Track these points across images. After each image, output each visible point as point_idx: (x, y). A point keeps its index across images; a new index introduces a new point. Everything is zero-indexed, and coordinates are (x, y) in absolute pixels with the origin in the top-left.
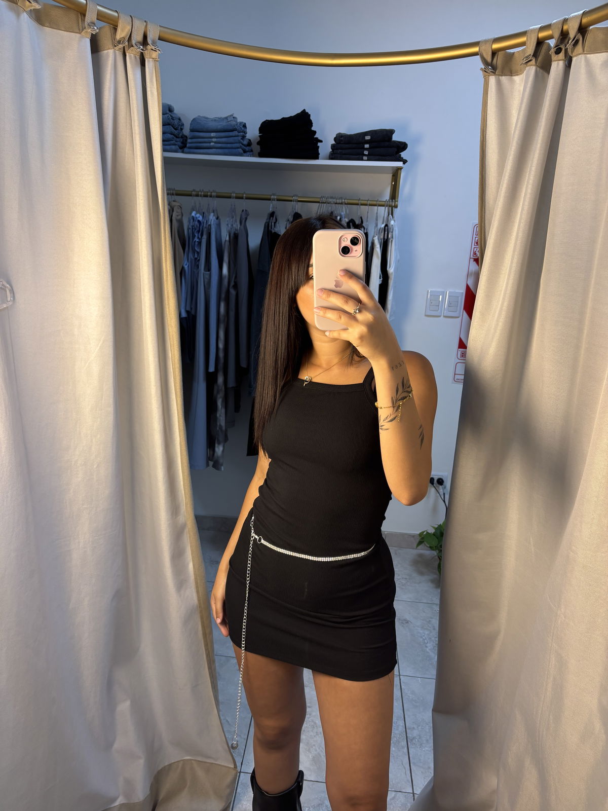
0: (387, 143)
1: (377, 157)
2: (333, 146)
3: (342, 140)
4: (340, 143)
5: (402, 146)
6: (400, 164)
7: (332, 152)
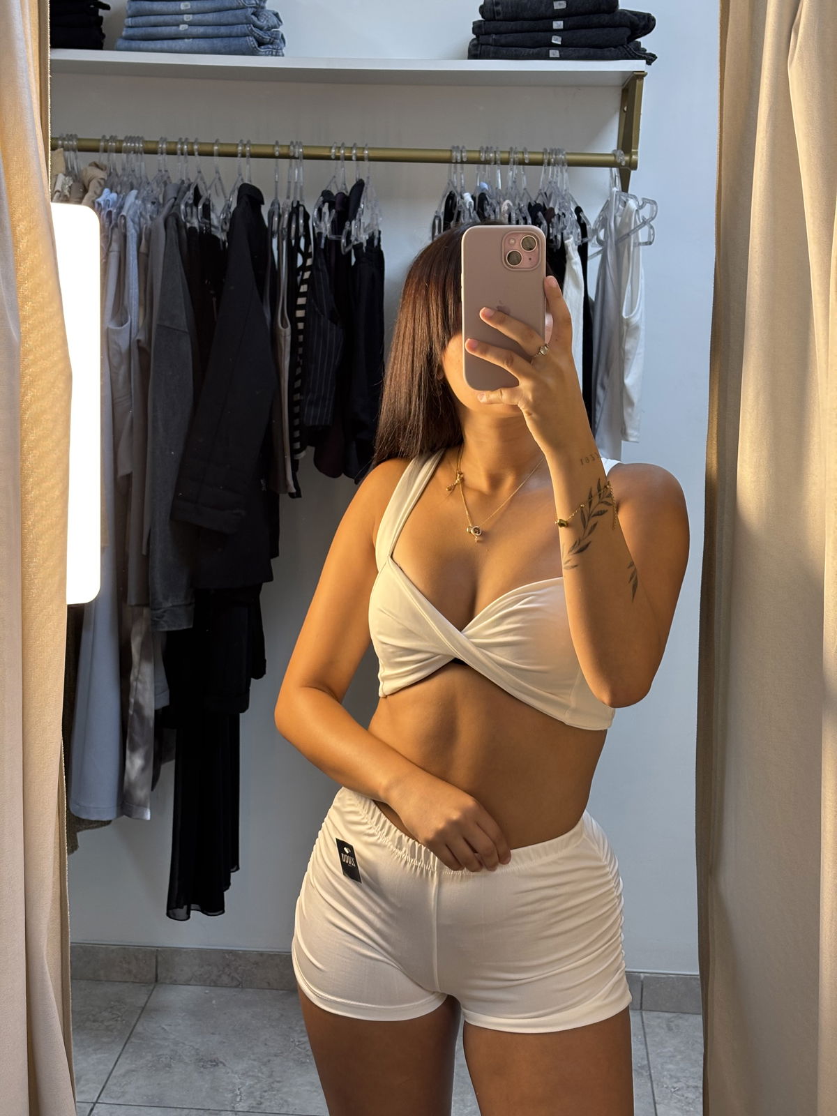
0: (605, 18)
1: (584, 51)
2: (477, 28)
3: (498, 13)
4: (494, 19)
5: (643, 23)
6: (637, 65)
7: (475, 42)
